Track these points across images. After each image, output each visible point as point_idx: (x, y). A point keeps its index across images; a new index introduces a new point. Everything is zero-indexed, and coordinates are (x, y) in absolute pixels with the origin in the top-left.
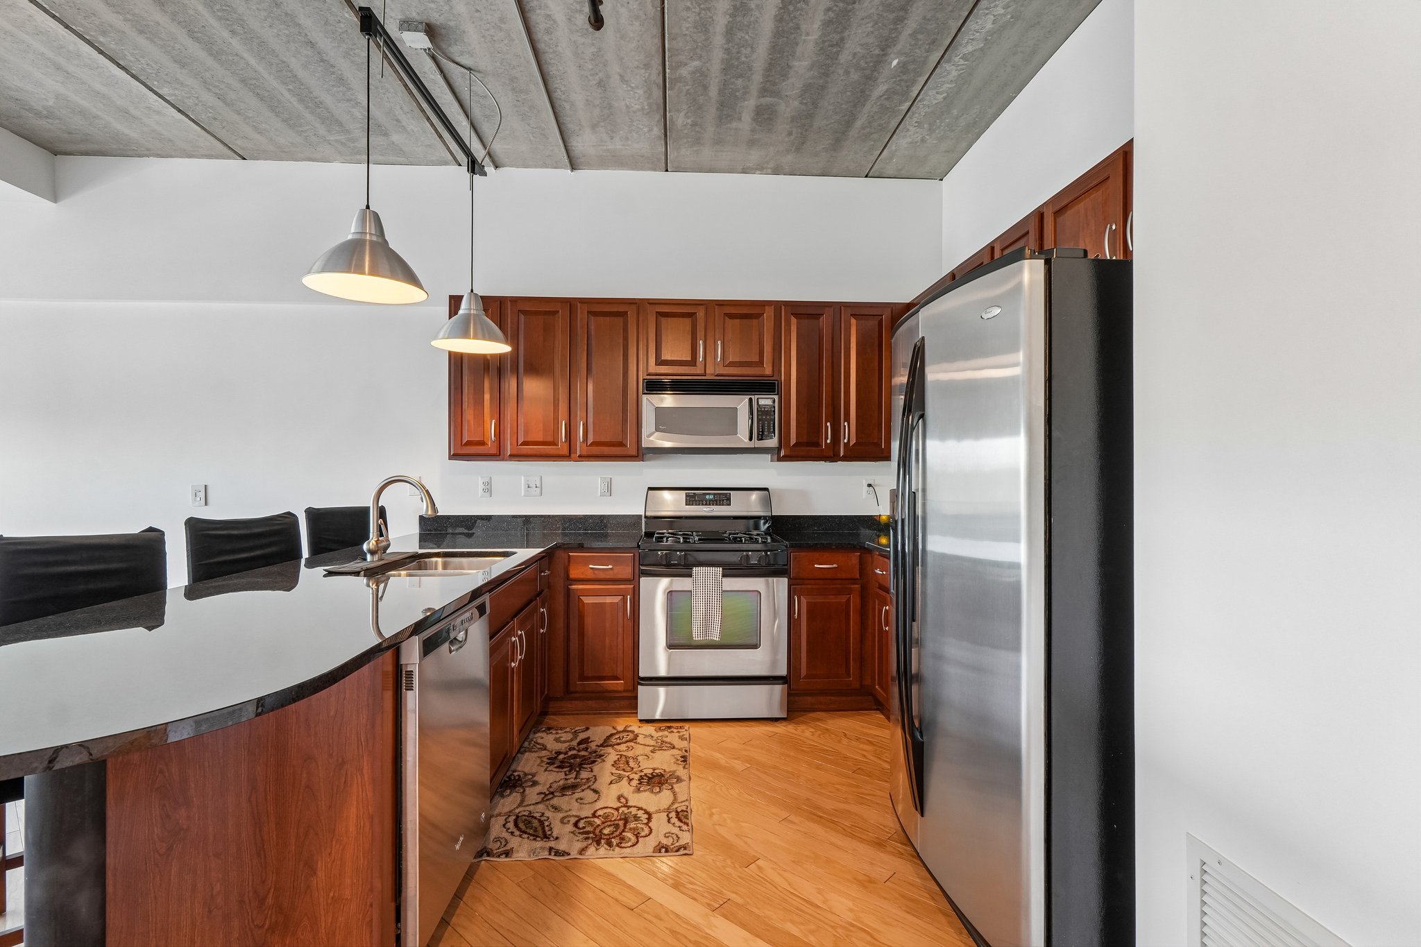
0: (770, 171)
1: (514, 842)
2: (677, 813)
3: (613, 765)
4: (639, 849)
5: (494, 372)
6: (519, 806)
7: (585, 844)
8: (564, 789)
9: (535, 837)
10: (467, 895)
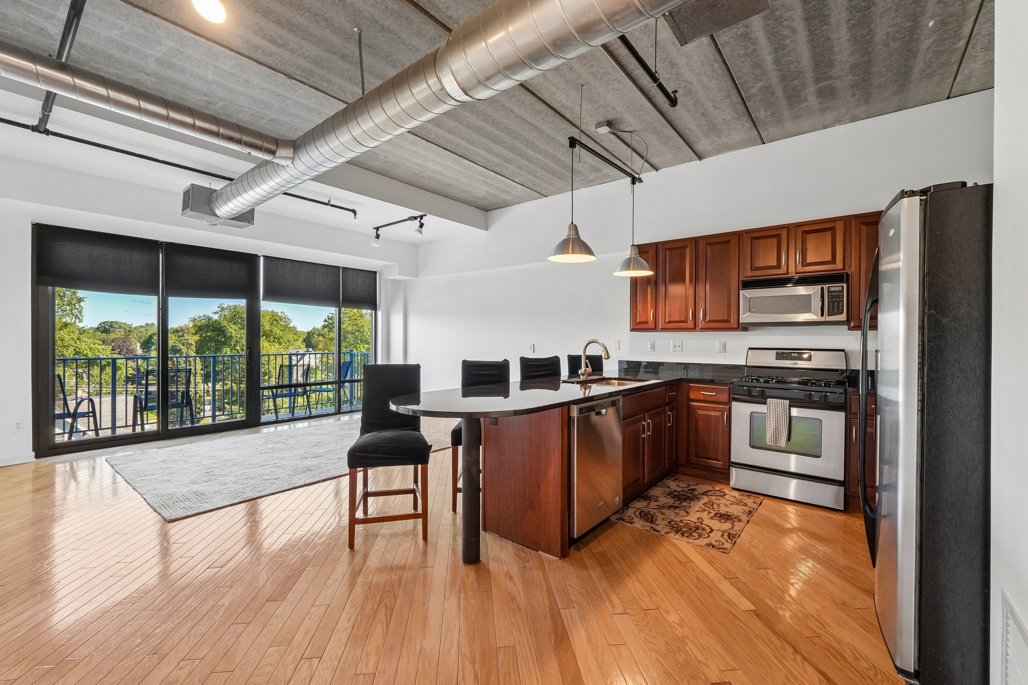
0: (847, 121)
1: (636, 520)
2: (729, 534)
3: (703, 504)
4: (698, 542)
5: (653, 283)
6: (645, 507)
7: (670, 531)
8: (670, 507)
9: (647, 521)
10: (608, 531)
